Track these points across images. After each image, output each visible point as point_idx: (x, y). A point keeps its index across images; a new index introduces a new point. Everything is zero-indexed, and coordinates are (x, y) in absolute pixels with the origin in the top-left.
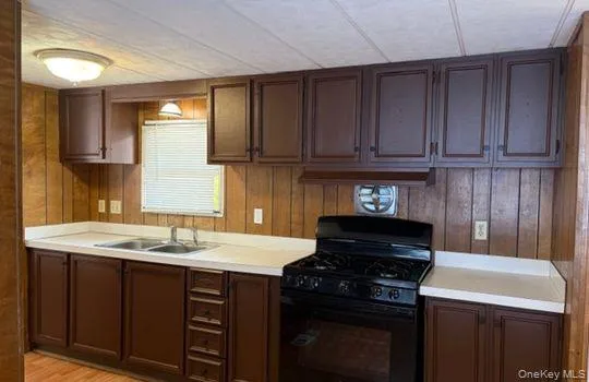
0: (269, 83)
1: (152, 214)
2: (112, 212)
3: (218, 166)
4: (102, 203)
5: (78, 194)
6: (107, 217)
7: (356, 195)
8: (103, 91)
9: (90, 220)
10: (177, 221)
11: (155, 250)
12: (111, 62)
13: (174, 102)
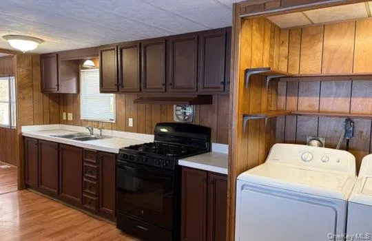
0: (126, 48)
1: (85, 120)
2: (69, 119)
3: (112, 94)
4: (64, 114)
5: (52, 109)
6: (66, 122)
7: (174, 110)
8: (57, 55)
9: (60, 123)
10: (96, 124)
11: (76, 139)
12: (42, 41)
13: (91, 59)
